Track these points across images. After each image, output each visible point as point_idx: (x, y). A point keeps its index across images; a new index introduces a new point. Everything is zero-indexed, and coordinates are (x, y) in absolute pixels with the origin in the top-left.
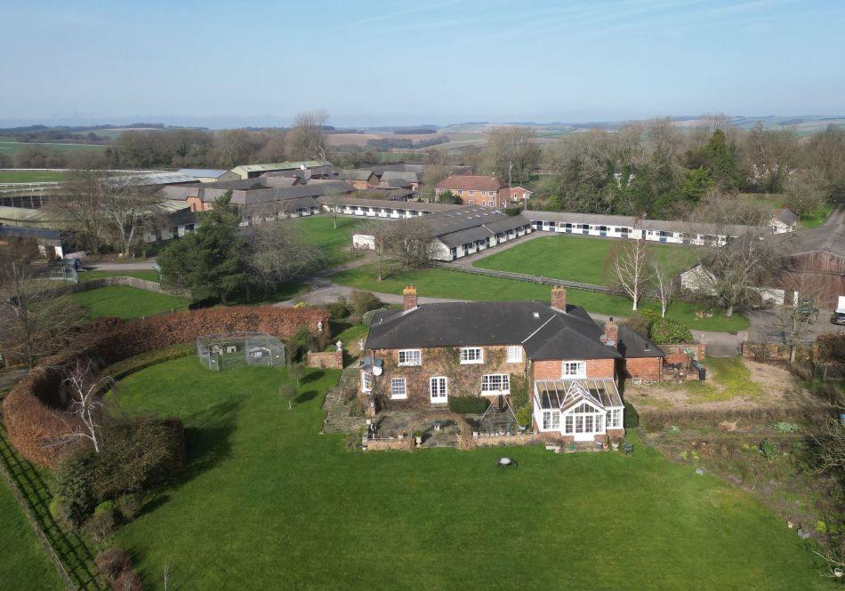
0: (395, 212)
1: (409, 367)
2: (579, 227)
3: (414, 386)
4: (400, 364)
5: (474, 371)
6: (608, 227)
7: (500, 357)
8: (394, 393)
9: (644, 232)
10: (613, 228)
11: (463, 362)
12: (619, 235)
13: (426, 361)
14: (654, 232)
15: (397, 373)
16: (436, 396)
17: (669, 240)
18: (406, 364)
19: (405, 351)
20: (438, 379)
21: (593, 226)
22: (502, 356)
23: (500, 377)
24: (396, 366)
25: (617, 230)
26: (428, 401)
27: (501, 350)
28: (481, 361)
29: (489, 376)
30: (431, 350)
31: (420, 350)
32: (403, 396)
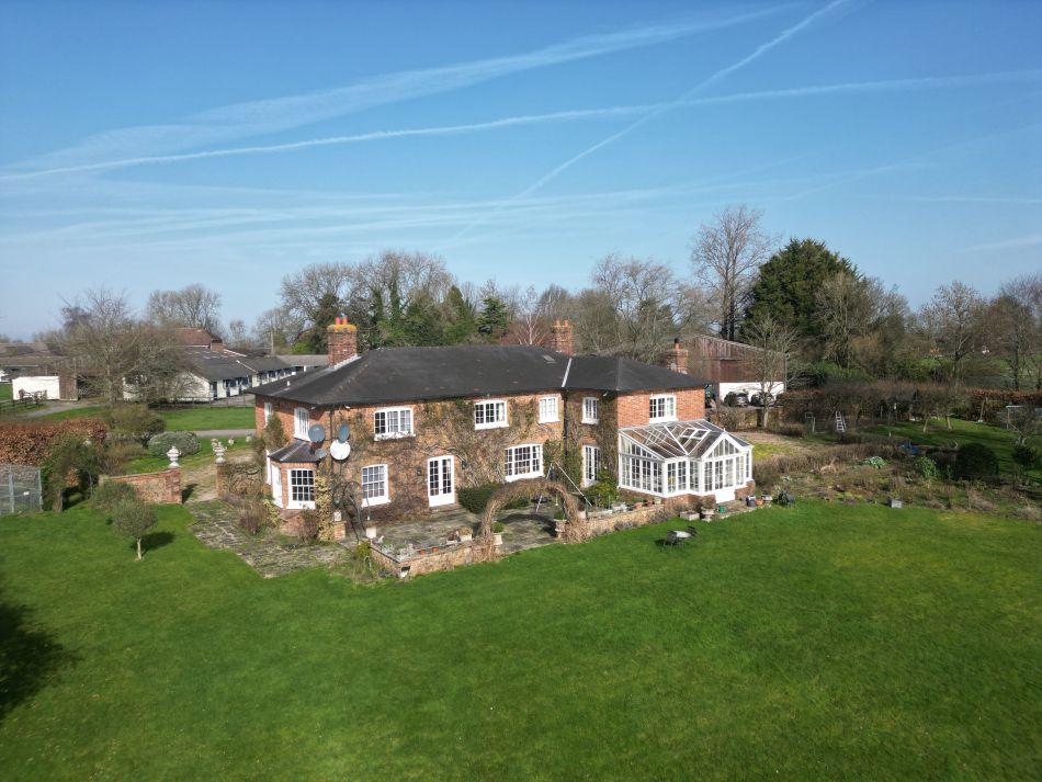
1: (395, 440)
3: (403, 477)
4: (378, 437)
5: (495, 442)
7: (531, 415)
8: (365, 495)
11: (478, 427)
13: (421, 427)
15: (373, 454)
16: (437, 492)
18: (388, 435)
19: (386, 410)
20: (440, 460)
22: (531, 413)
23: (529, 448)
24: (371, 440)
26: (425, 502)
27: (531, 402)
28: (504, 424)
29: (513, 448)
30: (431, 405)
31: (410, 409)
32: (384, 500)
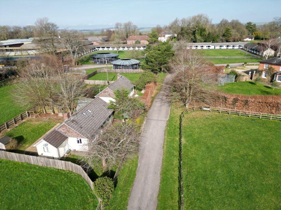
0: (126, 48)
2: (194, 47)
6: (204, 46)
9: (215, 46)
10: (205, 46)
12: (207, 48)
14: (218, 46)
17: (222, 48)
21: (199, 46)
25: (207, 47)
